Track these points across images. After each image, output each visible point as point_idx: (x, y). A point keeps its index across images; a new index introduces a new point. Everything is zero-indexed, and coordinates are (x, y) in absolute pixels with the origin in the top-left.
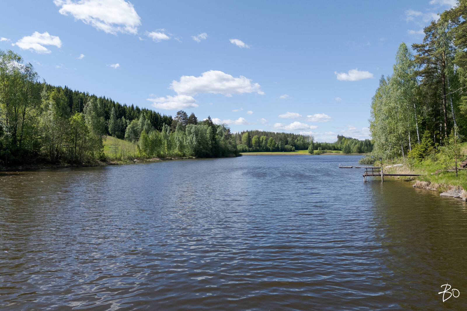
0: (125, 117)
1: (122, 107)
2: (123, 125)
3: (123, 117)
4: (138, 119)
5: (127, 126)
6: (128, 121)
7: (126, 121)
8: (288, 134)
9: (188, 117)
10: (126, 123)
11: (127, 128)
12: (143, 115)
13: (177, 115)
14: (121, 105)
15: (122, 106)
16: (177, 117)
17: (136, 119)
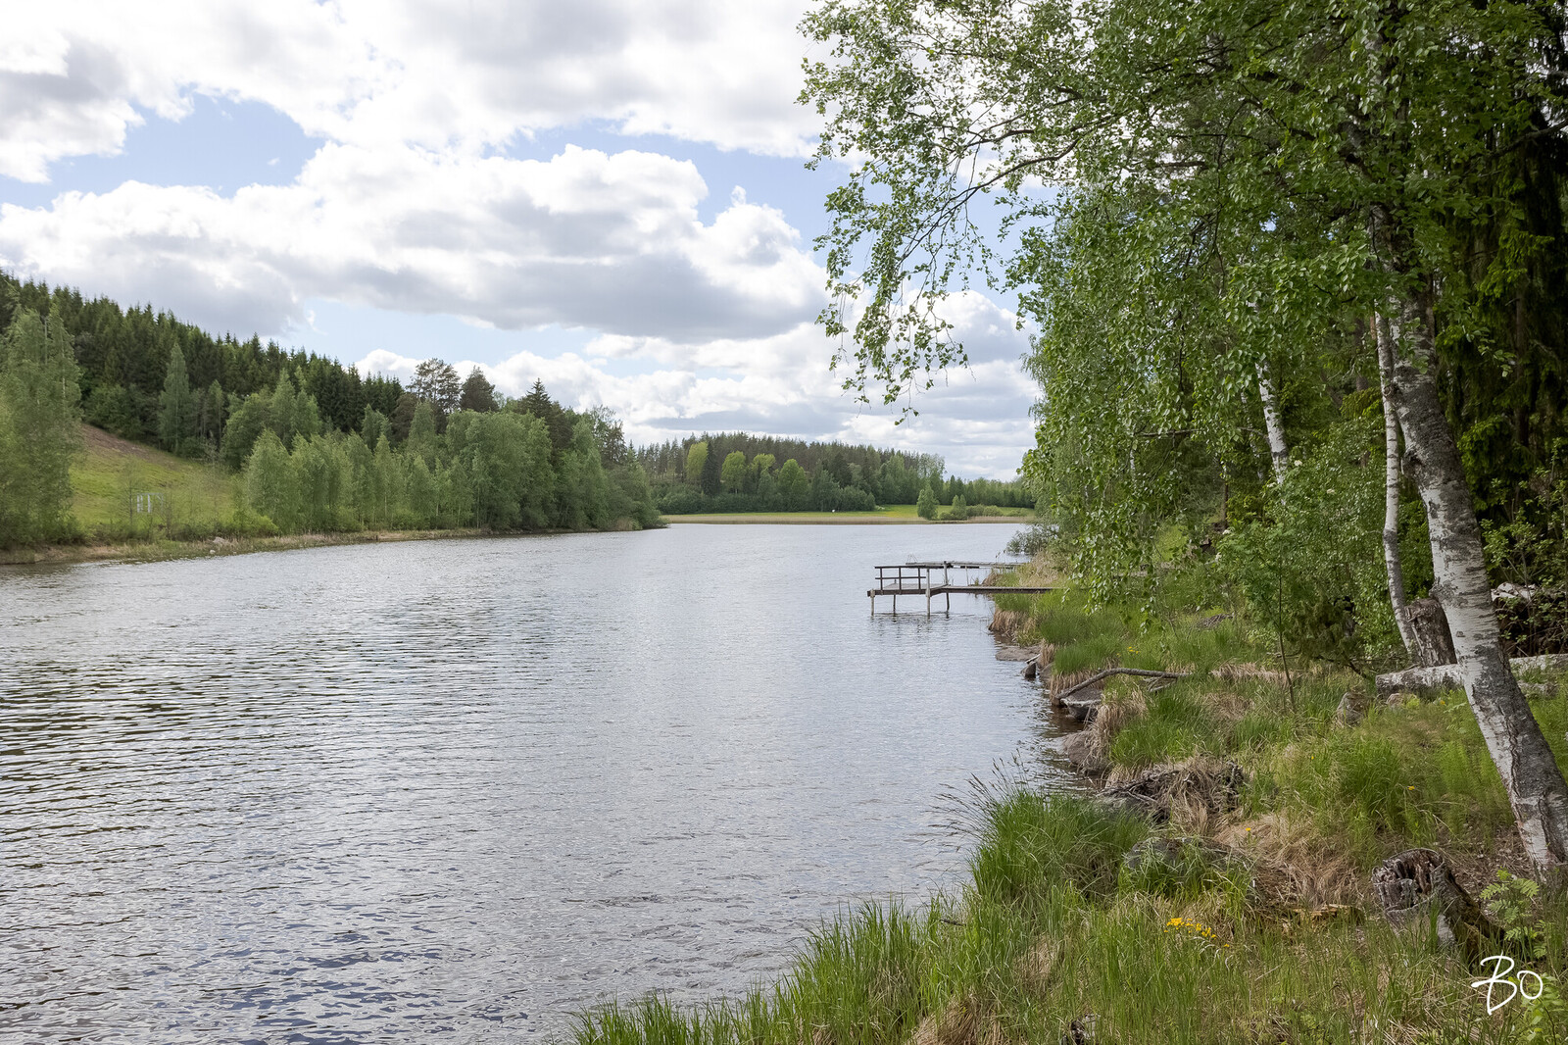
0: (223, 383)
1: (211, 346)
2: (213, 413)
3: (216, 382)
4: (273, 390)
5: (228, 415)
6: (232, 397)
7: (226, 398)
8: (850, 451)
9: (459, 382)
10: (227, 404)
11: (228, 422)
12: (288, 376)
13: (416, 377)
14: (209, 339)
15: (214, 340)
16: (419, 383)
17: (264, 390)
